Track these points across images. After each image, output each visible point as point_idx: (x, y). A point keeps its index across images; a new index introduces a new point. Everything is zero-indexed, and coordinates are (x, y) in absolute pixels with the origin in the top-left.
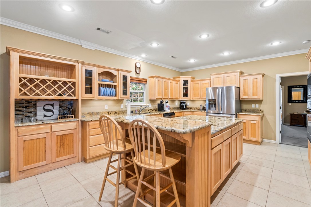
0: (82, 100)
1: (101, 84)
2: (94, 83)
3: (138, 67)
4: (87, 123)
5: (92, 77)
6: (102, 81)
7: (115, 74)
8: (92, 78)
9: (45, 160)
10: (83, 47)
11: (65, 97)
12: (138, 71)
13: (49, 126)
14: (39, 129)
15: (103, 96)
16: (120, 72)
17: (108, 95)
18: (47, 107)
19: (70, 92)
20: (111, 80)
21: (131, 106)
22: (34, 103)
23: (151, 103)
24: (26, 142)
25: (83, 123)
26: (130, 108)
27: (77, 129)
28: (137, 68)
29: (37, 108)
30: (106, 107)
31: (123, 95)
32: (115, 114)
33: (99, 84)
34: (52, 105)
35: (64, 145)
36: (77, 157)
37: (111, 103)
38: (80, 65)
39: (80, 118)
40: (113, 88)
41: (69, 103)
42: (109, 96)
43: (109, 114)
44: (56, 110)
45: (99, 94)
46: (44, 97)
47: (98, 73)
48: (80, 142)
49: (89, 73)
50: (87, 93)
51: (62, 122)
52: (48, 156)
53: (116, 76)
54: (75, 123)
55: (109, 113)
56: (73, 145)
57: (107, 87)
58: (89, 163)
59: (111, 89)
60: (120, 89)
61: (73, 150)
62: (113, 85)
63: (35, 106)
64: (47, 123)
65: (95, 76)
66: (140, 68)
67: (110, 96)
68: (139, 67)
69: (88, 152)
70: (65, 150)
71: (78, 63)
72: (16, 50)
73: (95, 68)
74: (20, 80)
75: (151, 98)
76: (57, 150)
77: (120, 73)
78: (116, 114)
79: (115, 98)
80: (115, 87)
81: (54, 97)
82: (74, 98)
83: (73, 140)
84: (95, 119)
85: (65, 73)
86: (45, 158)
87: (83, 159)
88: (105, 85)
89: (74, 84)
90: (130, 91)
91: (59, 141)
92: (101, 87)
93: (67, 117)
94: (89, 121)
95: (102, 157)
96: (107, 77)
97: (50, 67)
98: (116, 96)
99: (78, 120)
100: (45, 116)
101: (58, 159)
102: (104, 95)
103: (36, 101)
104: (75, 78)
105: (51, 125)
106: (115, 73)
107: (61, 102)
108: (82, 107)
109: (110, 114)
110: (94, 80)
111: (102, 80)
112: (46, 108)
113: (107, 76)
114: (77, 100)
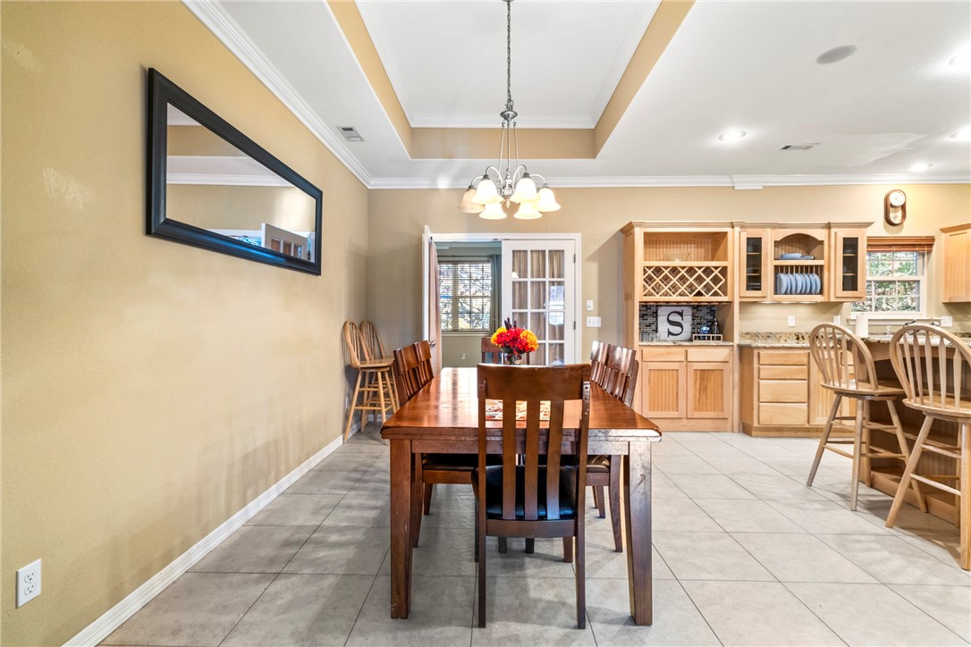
0: (740, 303)
1: (782, 267)
2: (766, 265)
3: (894, 204)
4: (756, 352)
5: (760, 251)
6: (782, 258)
7: (820, 238)
8: (760, 255)
9: (677, 411)
10: (736, 188)
11: (707, 298)
12: (896, 216)
13: (683, 350)
14: (669, 353)
15: (786, 293)
16: (833, 230)
17: (798, 291)
18: (673, 318)
19: (716, 288)
20: (805, 253)
21: (869, 320)
22: (653, 309)
23: (951, 313)
24: (652, 372)
25: (744, 350)
26: (867, 327)
27: (731, 362)
28: (891, 209)
29: (659, 318)
30: (791, 321)
31: (844, 290)
33: (776, 267)
34: (681, 314)
35: (706, 389)
36: (730, 420)
37: (803, 311)
38: (737, 229)
39: (737, 340)
40: (811, 272)
41: (708, 311)
42: (800, 293)
43: (798, 339)
44: (687, 322)
45: (776, 291)
46: (675, 298)
47: (775, 242)
48: (737, 391)
49: (755, 245)
50: (749, 288)
51: (703, 346)
52: (682, 404)
53: (822, 243)
54: (726, 351)
55: (800, 336)
56: (722, 393)
57: (797, 272)
58: (757, 437)
59: (806, 276)
60: (835, 273)
61: (722, 404)
62: (812, 267)
63: (655, 314)
64: (680, 345)
65: (767, 249)
66: (903, 207)
67: (805, 293)
68: (902, 204)
69: (755, 412)
70: (709, 401)
71: (733, 227)
72: (641, 225)
73: (769, 230)
74: (645, 272)
75: (950, 298)
76: (695, 397)
77: (836, 233)
79: (819, 299)
80: (819, 270)
81: (690, 298)
82: (723, 298)
83: (722, 384)
84: (772, 345)
85: (702, 251)
86: (677, 406)
87: (741, 428)
88: (792, 267)
89: (724, 271)
90: (868, 278)
91: (698, 380)
92: (782, 272)
93: (709, 337)
94: (758, 348)
95: (786, 434)
96: (794, 249)
97: (677, 243)
98: (821, 292)
99: (731, 344)
100: (670, 333)
101: (697, 415)
102: (789, 292)
103: (657, 306)
104: (725, 259)
105: (687, 348)
106: (819, 234)
107: (696, 307)
108: (740, 319)
109: (801, 339)
110: (766, 259)
111: (782, 256)
112: (671, 318)
113: (792, 246)
114: (730, 303)
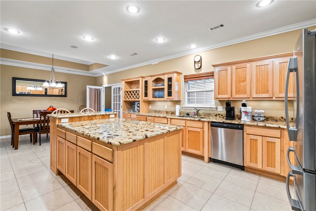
2: (149, 89)
7: (163, 79)
8: (147, 86)
10: (152, 64)
11: (136, 99)
12: (198, 65)
16: (165, 75)
19: (138, 97)
23: (222, 105)
30: (166, 107)
31: (168, 96)
32: (171, 114)
37: (169, 104)
38: (141, 79)
45: (154, 97)
47: (153, 81)
49: (146, 83)
55: (167, 112)
60: (166, 91)
63: (135, 104)
65: (149, 84)
68: (199, 60)
73: (150, 78)
78: (173, 114)
92: (155, 91)
102: (157, 97)
112: (138, 105)
